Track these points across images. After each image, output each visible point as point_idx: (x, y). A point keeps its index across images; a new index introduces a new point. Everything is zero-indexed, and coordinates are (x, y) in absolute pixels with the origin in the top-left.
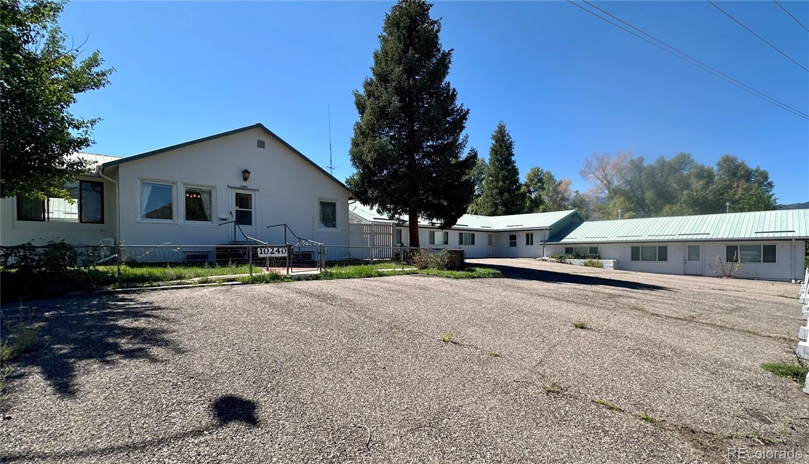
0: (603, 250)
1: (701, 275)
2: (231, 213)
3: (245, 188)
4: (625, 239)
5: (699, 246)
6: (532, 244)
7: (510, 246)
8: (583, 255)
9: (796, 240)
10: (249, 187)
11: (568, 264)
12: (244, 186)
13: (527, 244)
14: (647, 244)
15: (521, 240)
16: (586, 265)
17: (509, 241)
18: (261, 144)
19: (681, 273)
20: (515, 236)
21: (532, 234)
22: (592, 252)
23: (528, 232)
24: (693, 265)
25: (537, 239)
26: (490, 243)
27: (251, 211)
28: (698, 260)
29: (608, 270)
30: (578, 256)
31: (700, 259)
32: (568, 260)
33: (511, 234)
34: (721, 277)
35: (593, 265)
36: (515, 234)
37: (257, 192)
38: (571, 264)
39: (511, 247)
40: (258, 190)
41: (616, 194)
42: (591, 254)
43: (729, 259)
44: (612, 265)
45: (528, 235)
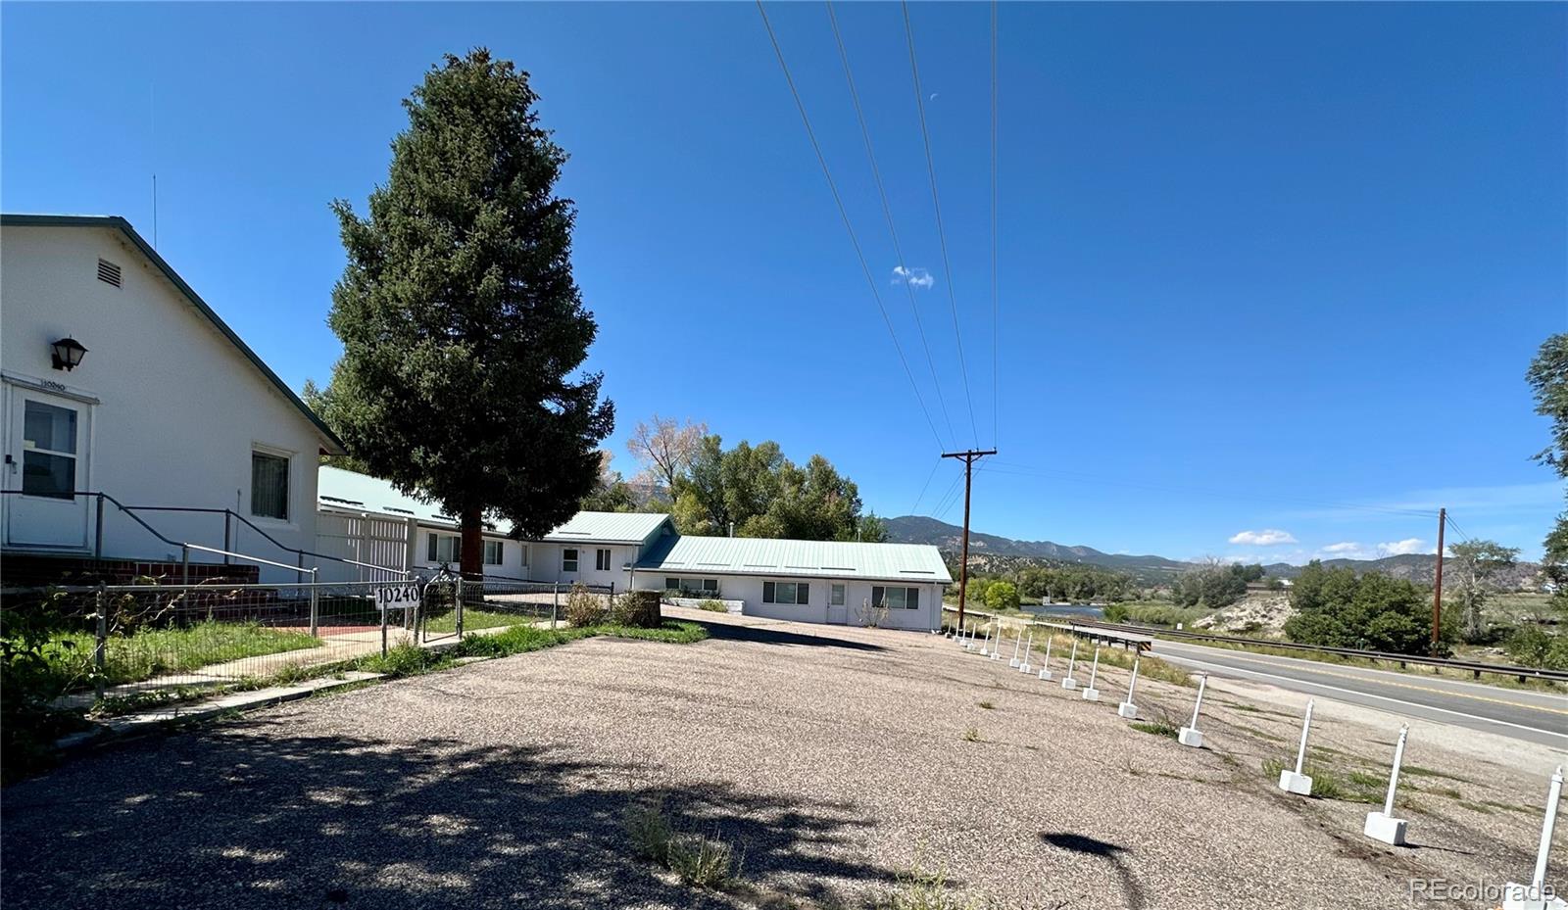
0: (724, 585)
1: (845, 625)
2: (8, 459)
3: (58, 390)
4: (757, 570)
5: (843, 586)
6: (607, 568)
7: (565, 570)
8: (694, 591)
9: (938, 583)
10: (68, 390)
11: (673, 605)
12: (54, 385)
13: (599, 567)
14: (786, 579)
15: (587, 560)
16: (703, 608)
17: (563, 560)
18: (109, 275)
19: (824, 620)
20: (576, 551)
21: (608, 552)
22: (708, 587)
23: (601, 547)
24: (838, 611)
25: (617, 559)
26: (525, 564)
27: (74, 460)
28: (842, 604)
29: (733, 615)
30: (687, 594)
31: (845, 602)
32: (673, 600)
33: (567, 548)
34: (866, 627)
35: (715, 608)
36: (574, 548)
37: (94, 407)
38: (678, 605)
39: (567, 572)
40: (96, 402)
41: (683, 488)
42: (706, 591)
43: (877, 602)
44: (740, 608)
45: (600, 552)
